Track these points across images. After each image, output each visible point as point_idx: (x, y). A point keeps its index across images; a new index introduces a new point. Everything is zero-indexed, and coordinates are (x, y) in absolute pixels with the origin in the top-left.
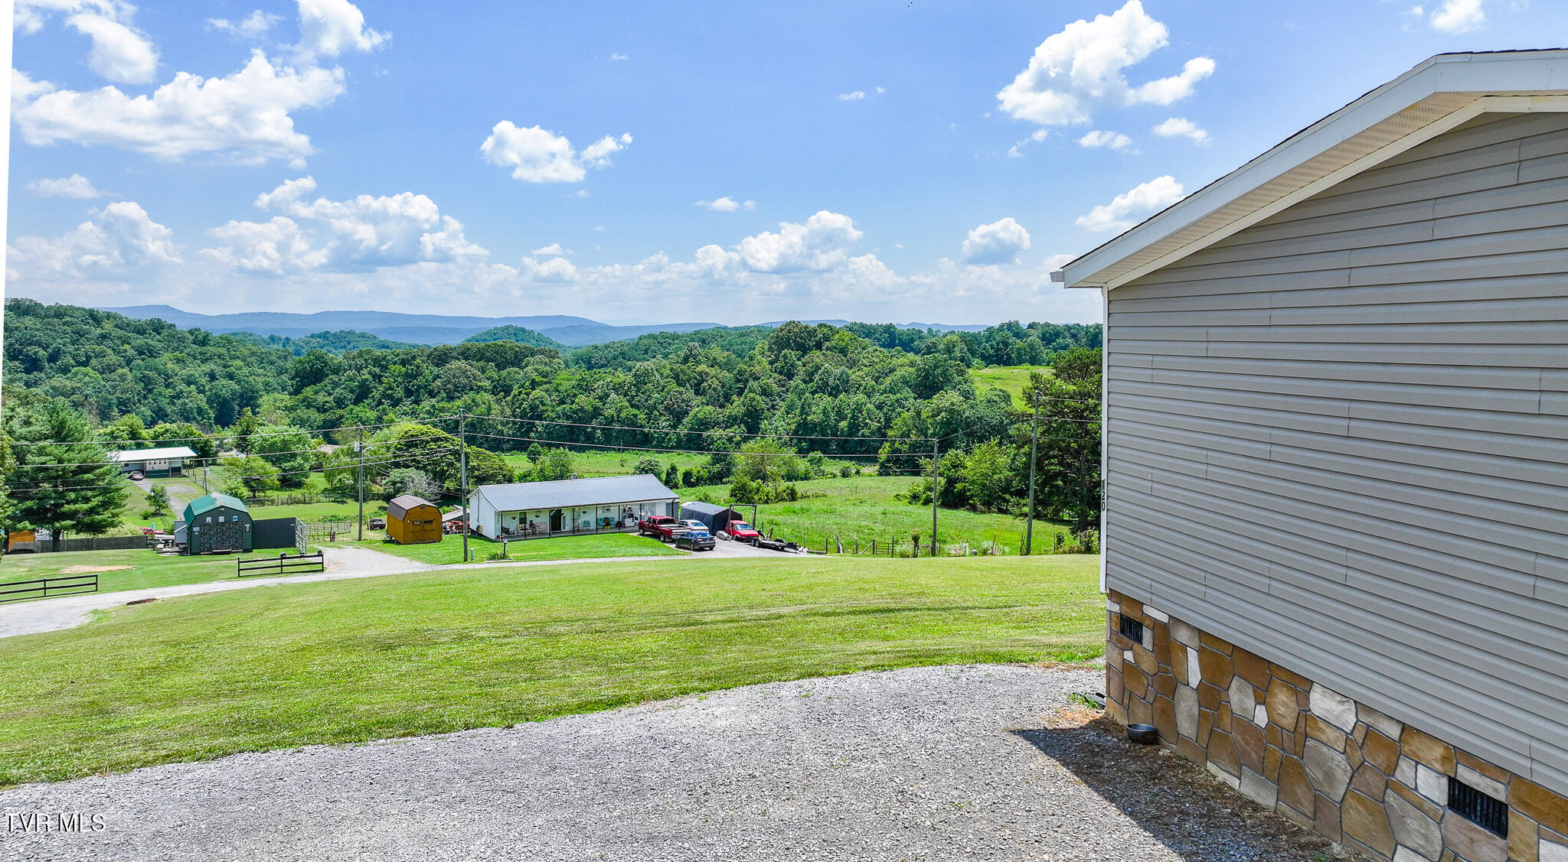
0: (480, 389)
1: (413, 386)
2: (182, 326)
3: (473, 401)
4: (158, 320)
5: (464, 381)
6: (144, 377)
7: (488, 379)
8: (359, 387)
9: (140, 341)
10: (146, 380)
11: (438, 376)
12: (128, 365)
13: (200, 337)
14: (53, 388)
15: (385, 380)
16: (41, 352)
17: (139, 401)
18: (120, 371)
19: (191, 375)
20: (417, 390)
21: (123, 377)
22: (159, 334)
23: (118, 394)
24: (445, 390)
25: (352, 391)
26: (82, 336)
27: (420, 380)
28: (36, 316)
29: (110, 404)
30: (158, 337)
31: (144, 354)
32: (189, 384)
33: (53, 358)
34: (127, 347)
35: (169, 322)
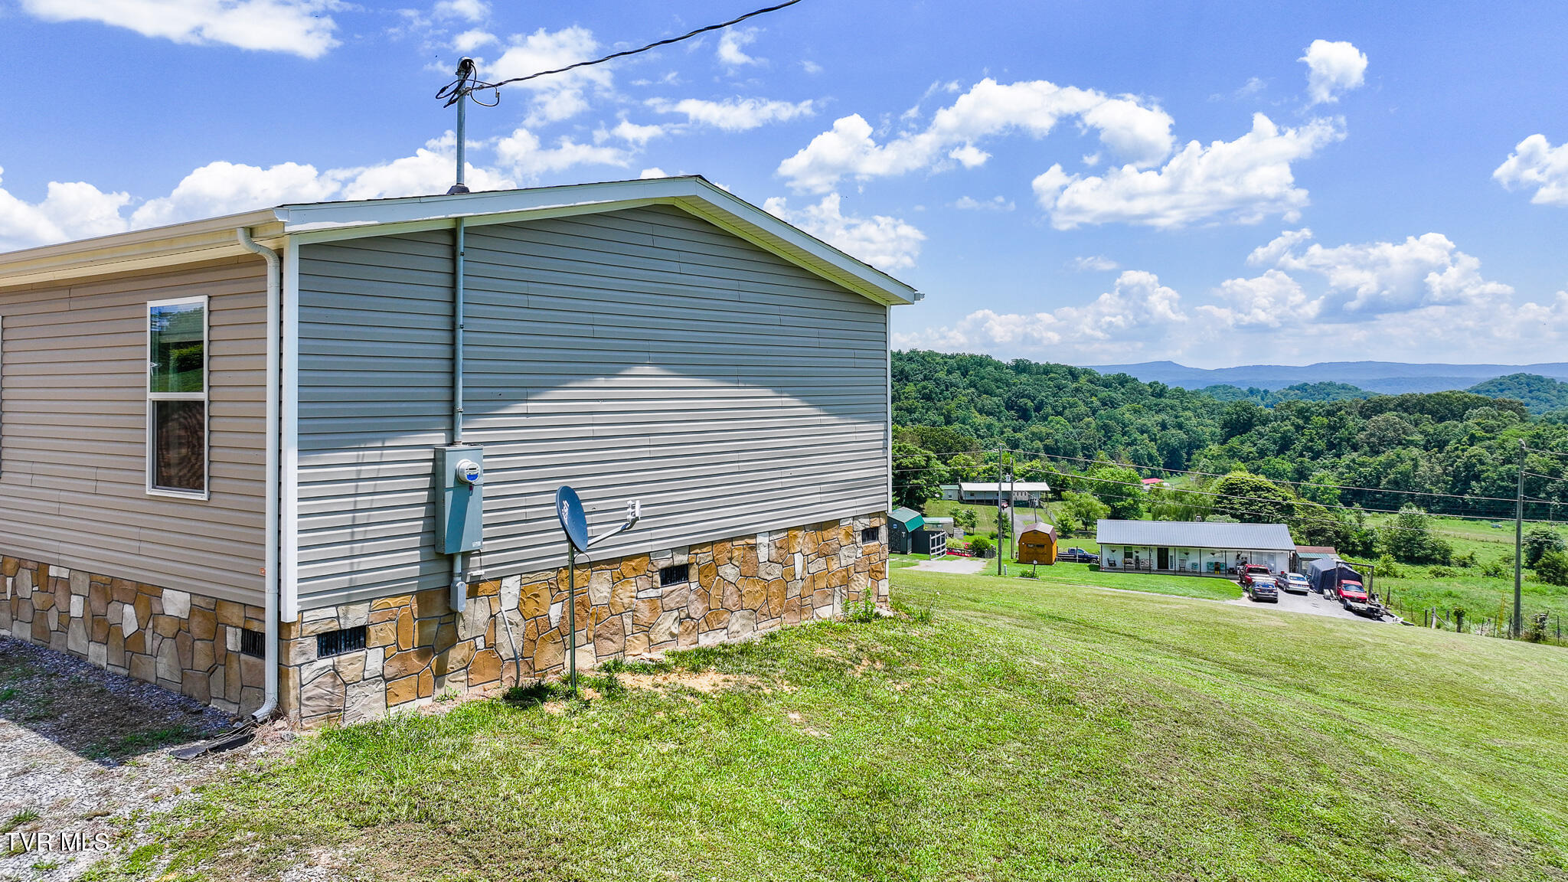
0: (1407, 444)
1: (1335, 438)
2: (1144, 380)
3: (1398, 456)
4: (1124, 374)
5: (1391, 434)
6: (1105, 425)
7: (1421, 433)
8: (1281, 438)
9: (1104, 393)
10: (1106, 428)
11: (1363, 429)
12: (1094, 414)
13: (1158, 389)
14: (1033, 434)
15: (1306, 432)
16: (1030, 404)
17: (1100, 446)
18: (1087, 419)
19: (1145, 425)
20: (1340, 444)
21: (1088, 425)
22: (1123, 387)
23: (1082, 441)
24: (1368, 444)
25: (1275, 443)
26: (1060, 390)
27: (1342, 433)
28: (1030, 373)
29: (1075, 448)
30: (1123, 390)
31: (1107, 405)
32: (1142, 433)
33: (1038, 409)
34: (1094, 398)
35: (1133, 377)
